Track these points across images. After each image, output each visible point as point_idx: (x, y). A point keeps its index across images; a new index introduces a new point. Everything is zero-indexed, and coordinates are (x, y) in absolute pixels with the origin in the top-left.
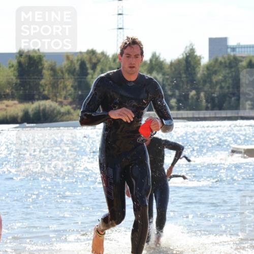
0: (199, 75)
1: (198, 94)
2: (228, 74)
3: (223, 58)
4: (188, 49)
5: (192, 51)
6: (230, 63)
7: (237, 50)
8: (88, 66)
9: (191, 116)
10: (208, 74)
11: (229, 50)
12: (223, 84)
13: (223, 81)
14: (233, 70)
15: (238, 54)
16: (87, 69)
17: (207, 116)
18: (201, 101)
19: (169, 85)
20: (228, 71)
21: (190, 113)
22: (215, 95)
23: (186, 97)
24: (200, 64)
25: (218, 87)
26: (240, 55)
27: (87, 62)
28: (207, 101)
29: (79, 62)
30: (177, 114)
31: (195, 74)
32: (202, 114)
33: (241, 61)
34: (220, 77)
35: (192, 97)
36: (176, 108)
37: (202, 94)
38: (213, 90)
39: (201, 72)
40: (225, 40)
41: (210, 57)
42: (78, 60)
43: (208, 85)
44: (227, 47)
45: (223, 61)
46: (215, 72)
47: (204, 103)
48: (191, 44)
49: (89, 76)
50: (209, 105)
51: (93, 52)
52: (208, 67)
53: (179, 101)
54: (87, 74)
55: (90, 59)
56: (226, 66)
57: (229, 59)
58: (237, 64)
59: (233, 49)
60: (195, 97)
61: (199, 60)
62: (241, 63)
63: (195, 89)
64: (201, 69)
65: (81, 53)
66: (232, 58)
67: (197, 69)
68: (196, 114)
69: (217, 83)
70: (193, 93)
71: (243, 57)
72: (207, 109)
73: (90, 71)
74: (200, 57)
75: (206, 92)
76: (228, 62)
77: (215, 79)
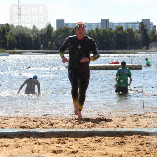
0: (52, 35)
1: (52, 43)
2: (65, 35)
3: (63, 28)
4: (48, 24)
5: (50, 25)
6: (65, 31)
7: (68, 25)
8: (6, 30)
9: (49, 52)
10: (57, 35)
11: (65, 25)
12: (63, 39)
13: (62, 38)
14: (67, 33)
15: (69, 26)
16: (5, 32)
17: (56, 52)
18: (54, 46)
19: (40, 39)
20: (64, 34)
21: (49, 51)
22: (59, 44)
23: (47, 43)
24: (53, 30)
25: (60, 40)
26: (69, 27)
27: (6, 29)
29: (2, 29)
30: (43, 51)
31: (51, 35)
32: (53, 51)
33: (70, 30)
34: (61, 36)
35: (50, 44)
36: (43, 48)
37: (54, 43)
38: (58, 42)
39: (53, 34)
40: (63, 20)
41: (57, 28)
42: (2, 28)
43: (56, 39)
44: (64, 24)
46: (60, 34)
47: (55, 47)
48: (49, 22)
49: (7, 35)
50: (57, 48)
51: (7, 25)
52: (57, 32)
53: (44, 46)
54: (5, 34)
55: (6, 27)
57: (65, 29)
58: (68, 31)
59: (67, 24)
60: (51, 44)
61: (53, 29)
62: (70, 31)
63: (51, 41)
65: (3, 25)
66: (66, 28)
67: (52, 33)
68: (51, 51)
69: (60, 38)
70: (50, 42)
71: (71, 28)
72: (56, 49)
73: (7, 33)
74: (53, 27)
76: (64, 30)
77: (59, 37)
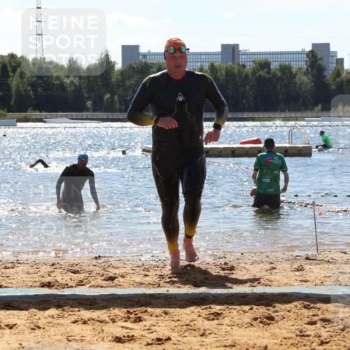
0: (113, 80)
1: (112, 97)
3: (136, 63)
4: (103, 55)
5: (107, 56)
7: (148, 57)
8: (9, 69)
9: (106, 117)
10: (122, 79)
11: (141, 57)
15: (149, 60)
16: (8, 72)
17: (121, 117)
18: (116, 104)
19: (85, 88)
20: (140, 76)
21: (104, 115)
22: (128, 98)
23: (101, 98)
24: (114, 69)
25: (131, 90)
26: (151, 62)
27: (8, 66)
28: (120, 104)
29: (1, 65)
30: (93, 115)
31: (110, 78)
32: (115, 115)
33: (152, 67)
34: (133, 82)
35: (107, 99)
36: (91, 109)
37: (116, 97)
39: (115, 77)
40: (137, 47)
41: (123, 63)
43: (122, 88)
44: (139, 54)
45: (136, 66)
46: (129, 78)
47: (118, 106)
49: (11, 79)
50: (123, 107)
51: (12, 56)
52: (122, 73)
53: (94, 104)
54: (8, 77)
55: (10, 61)
56: (138, 72)
57: (140, 65)
58: (148, 70)
59: (145, 56)
60: (110, 100)
61: (114, 66)
63: (110, 92)
64: (115, 74)
65: (2, 56)
66: (143, 64)
67: (112, 75)
68: (111, 115)
69: (130, 87)
70: (108, 96)
71: (154, 64)
72: (121, 111)
73: (11, 74)
74: (114, 62)
75: (119, 95)
76: (140, 67)
77: (128, 83)
